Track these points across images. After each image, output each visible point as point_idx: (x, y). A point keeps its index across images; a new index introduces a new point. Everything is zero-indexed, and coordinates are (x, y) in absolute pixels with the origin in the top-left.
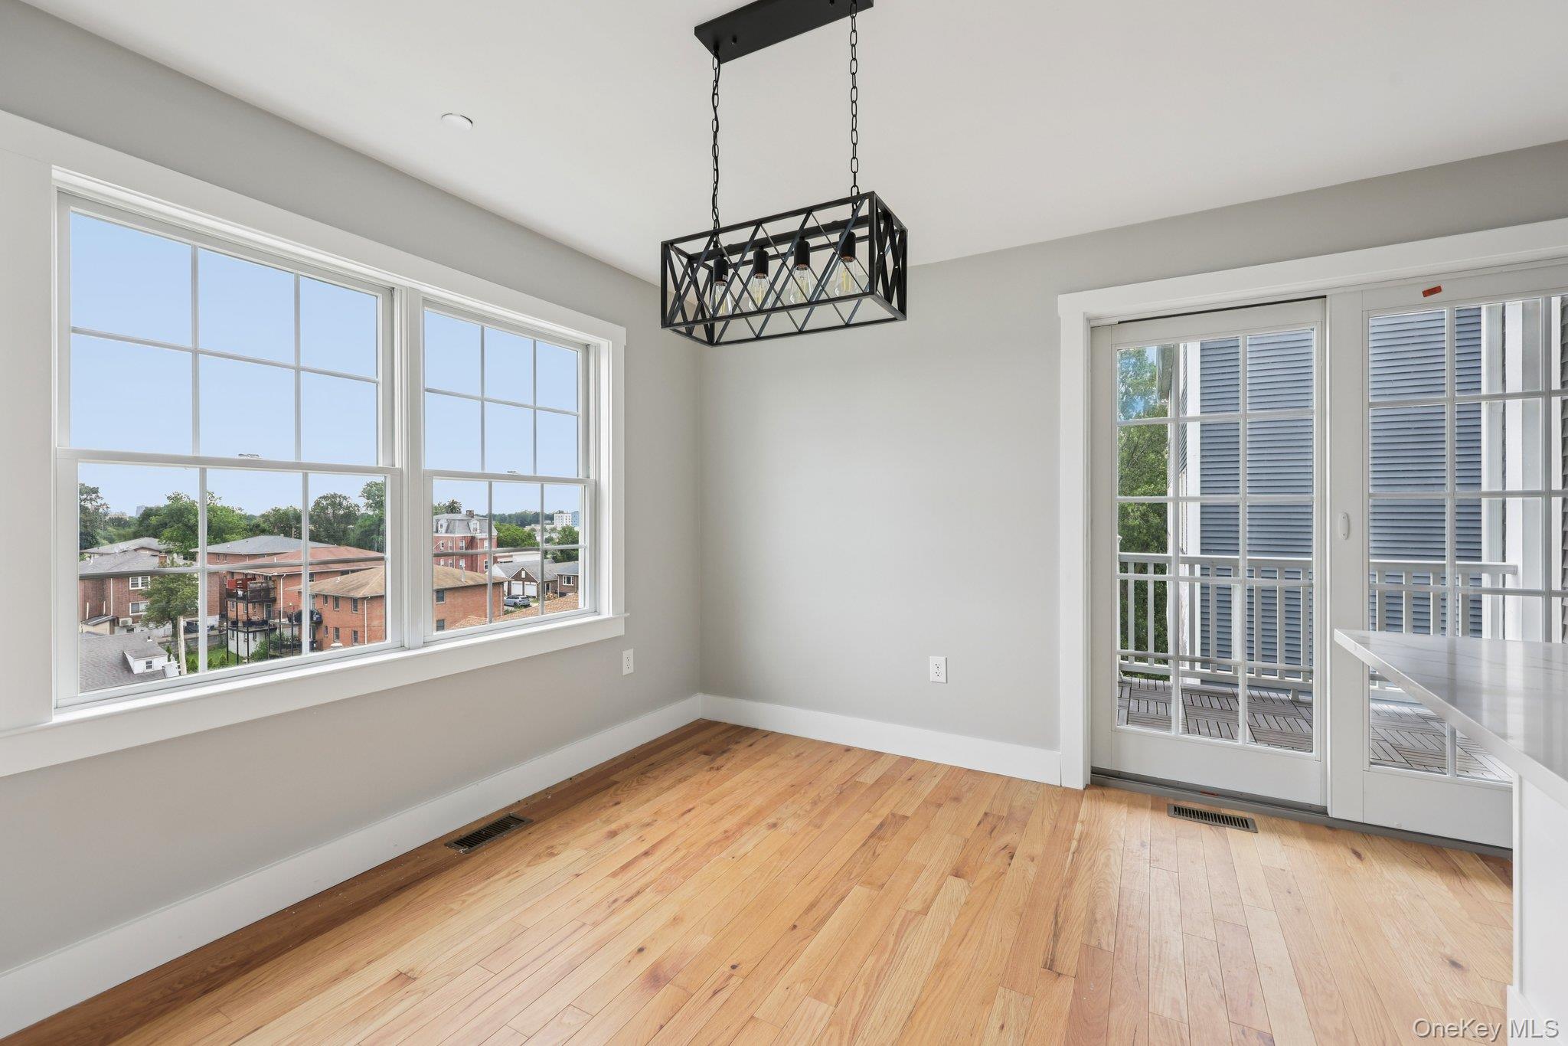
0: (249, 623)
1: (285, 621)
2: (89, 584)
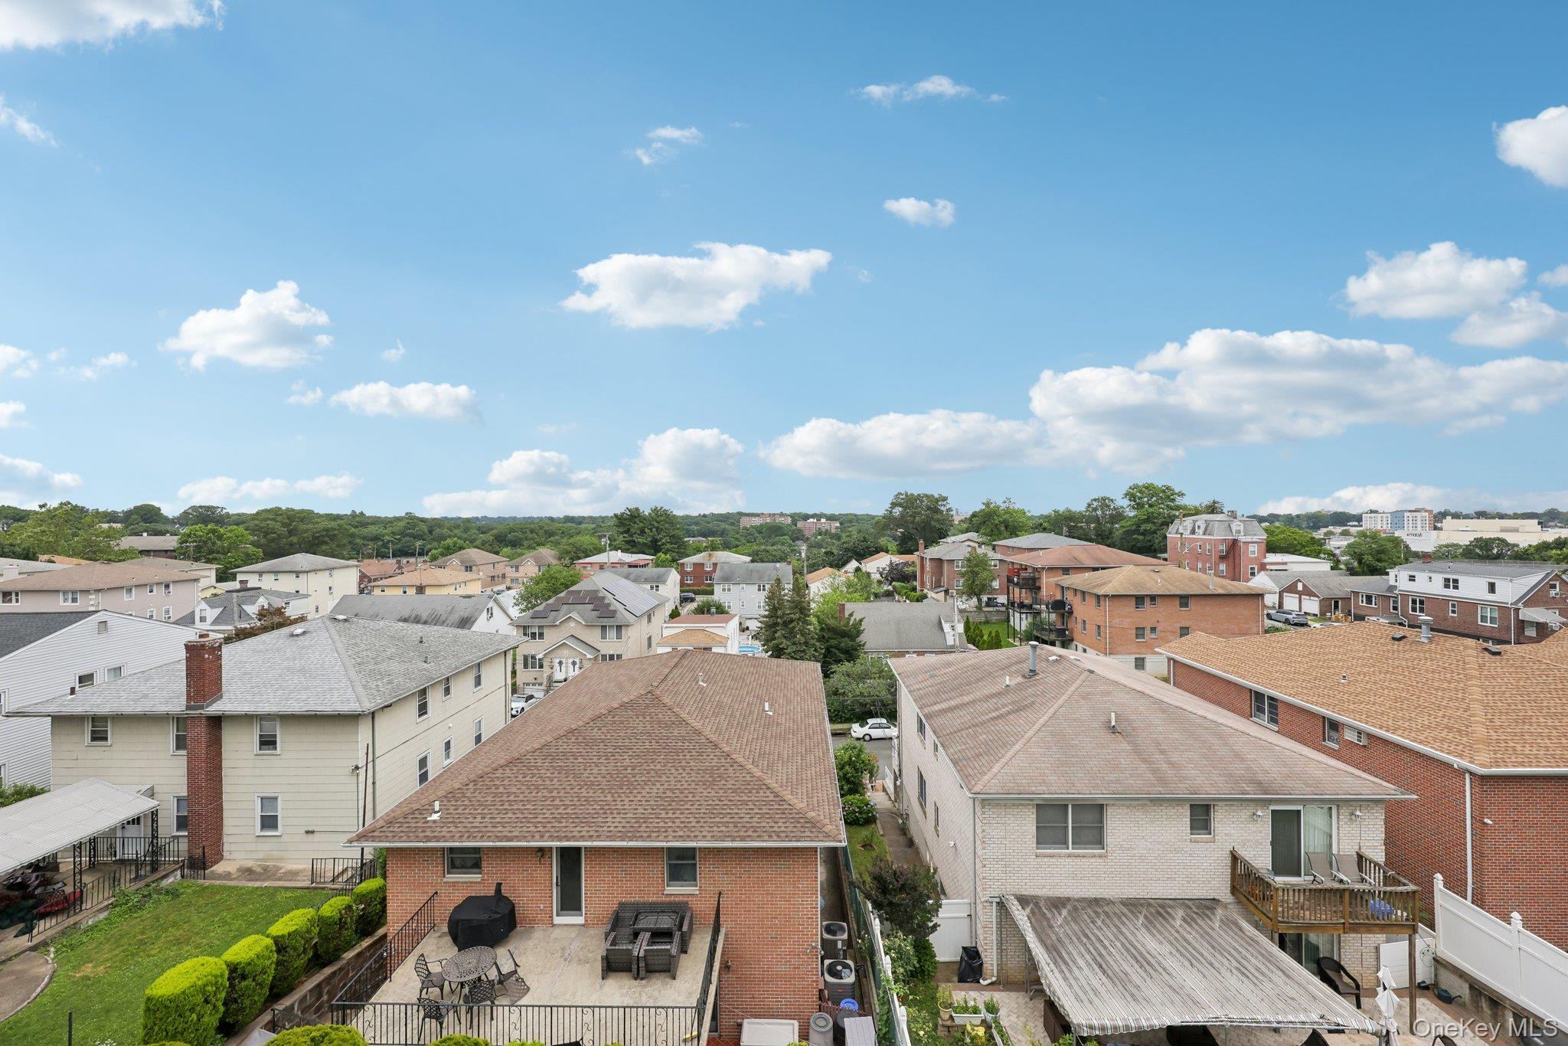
0: (1022, 605)
1: (1043, 607)
2: (934, 564)
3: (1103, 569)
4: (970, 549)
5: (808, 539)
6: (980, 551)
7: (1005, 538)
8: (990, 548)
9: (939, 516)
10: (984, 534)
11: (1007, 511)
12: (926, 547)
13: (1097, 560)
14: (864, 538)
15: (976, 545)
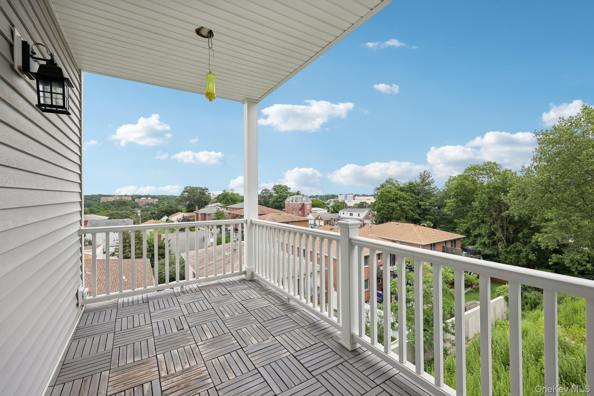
0: (236, 230)
2: (202, 216)
3: (264, 214)
4: (217, 209)
5: (141, 207)
6: (221, 210)
7: (231, 205)
8: (226, 208)
9: (205, 196)
10: (223, 203)
11: (233, 194)
12: (199, 209)
13: (262, 211)
14: (171, 206)
15: (220, 208)
